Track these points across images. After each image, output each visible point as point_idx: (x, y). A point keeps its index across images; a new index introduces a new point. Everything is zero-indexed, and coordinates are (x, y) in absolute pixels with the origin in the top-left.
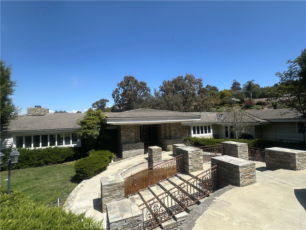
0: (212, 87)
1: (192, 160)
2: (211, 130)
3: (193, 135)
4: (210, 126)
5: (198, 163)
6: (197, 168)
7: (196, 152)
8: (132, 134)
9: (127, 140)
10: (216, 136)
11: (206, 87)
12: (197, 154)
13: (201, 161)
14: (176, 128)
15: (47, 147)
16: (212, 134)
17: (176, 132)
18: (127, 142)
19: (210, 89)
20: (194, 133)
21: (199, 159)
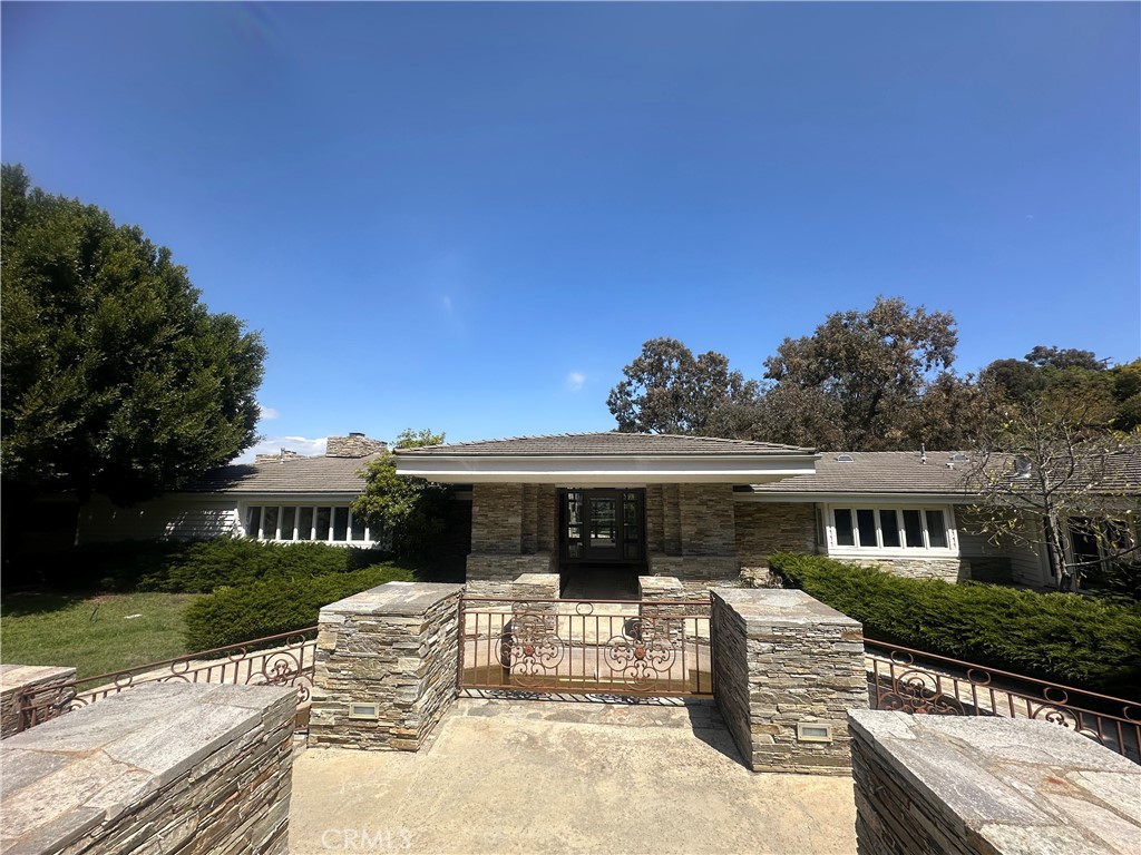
0: (1061, 355)
1: (336, 666)
2: (952, 535)
3: (835, 550)
4: (939, 514)
5: (382, 700)
6: (369, 730)
7: (372, 622)
8: (511, 520)
9: (494, 541)
10: (977, 566)
11: (1027, 357)
12: (379, 636)
13: (405, 691)
14: (704, 509)
15: (293, 542)
16: (952, 550)
17: (701, 525)
18: (491, 550)
19: (1053, 362)
20: (844, 538)
21: (386, 668)
